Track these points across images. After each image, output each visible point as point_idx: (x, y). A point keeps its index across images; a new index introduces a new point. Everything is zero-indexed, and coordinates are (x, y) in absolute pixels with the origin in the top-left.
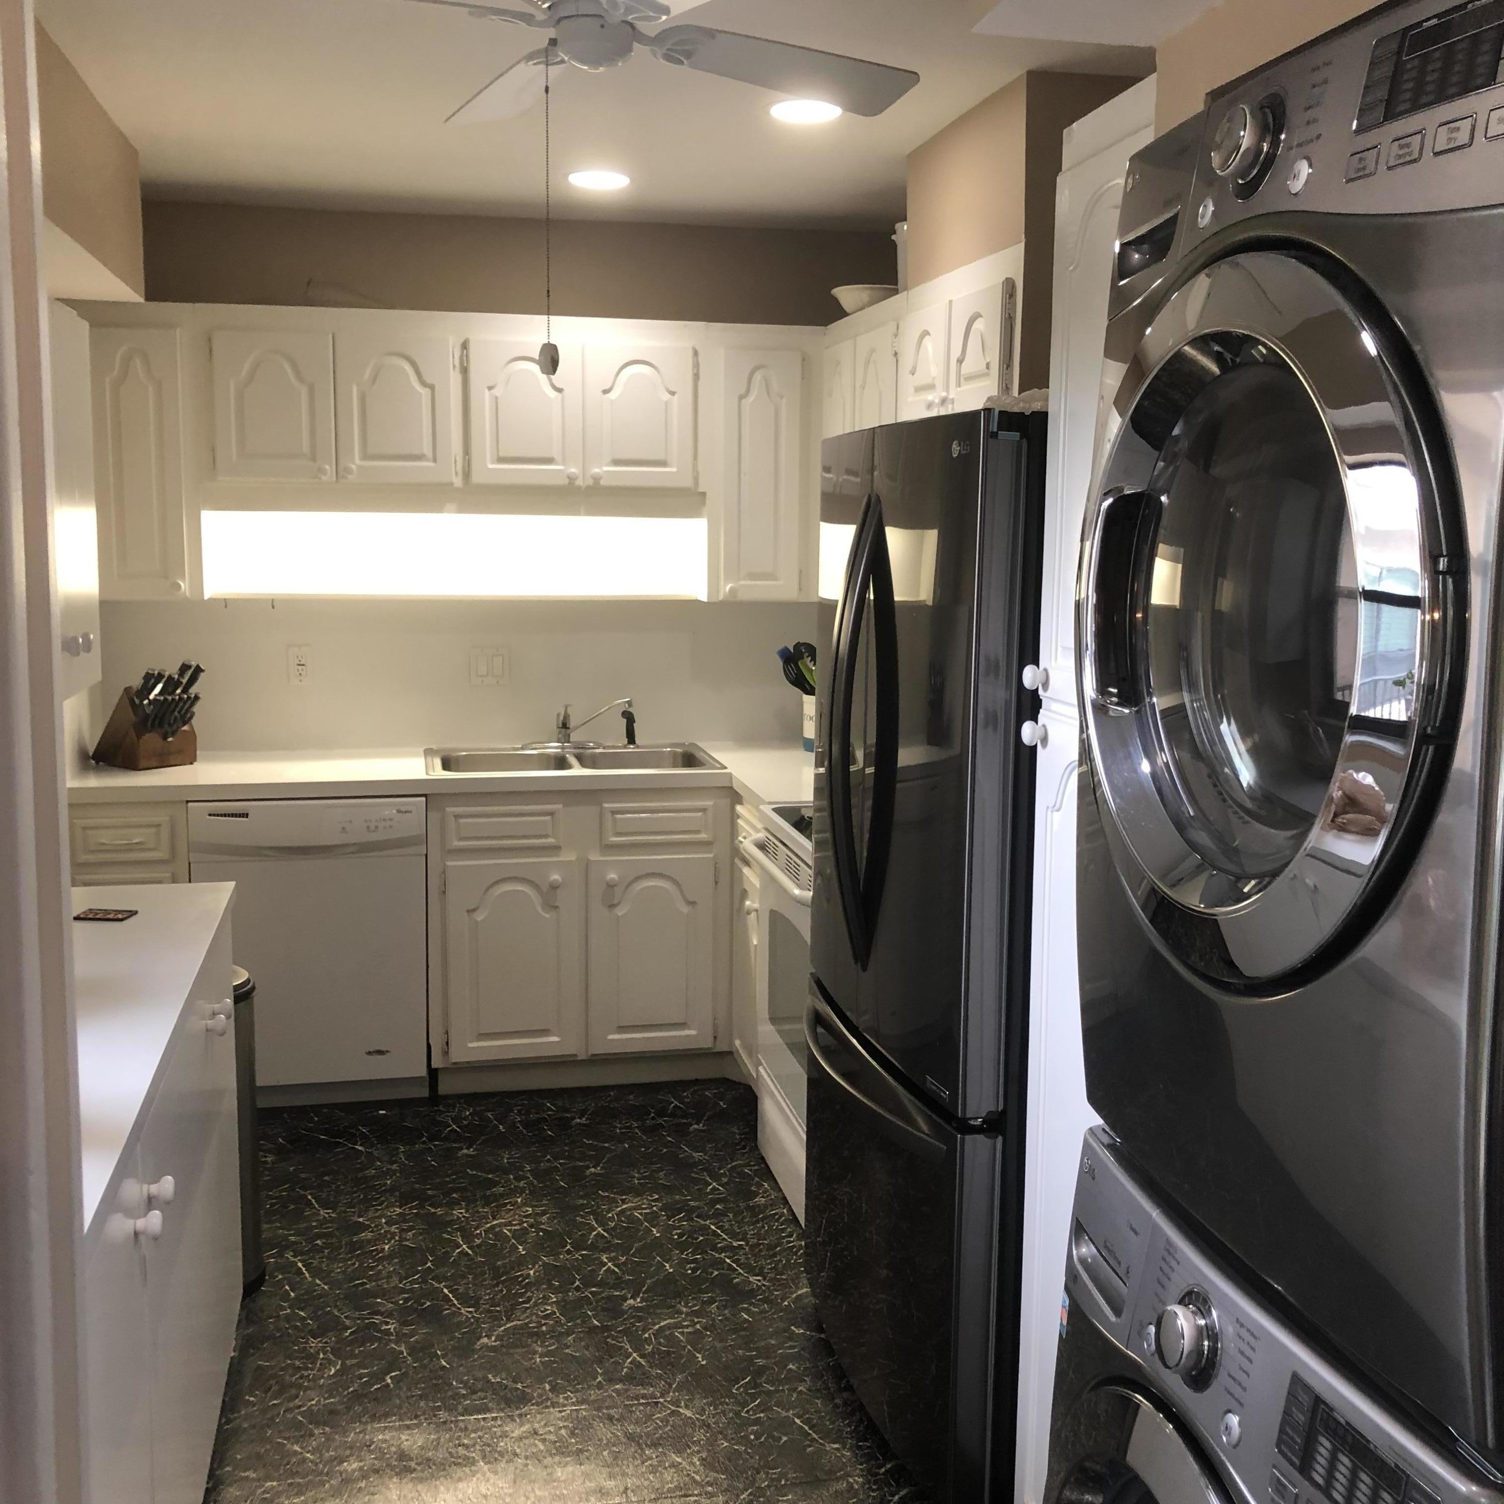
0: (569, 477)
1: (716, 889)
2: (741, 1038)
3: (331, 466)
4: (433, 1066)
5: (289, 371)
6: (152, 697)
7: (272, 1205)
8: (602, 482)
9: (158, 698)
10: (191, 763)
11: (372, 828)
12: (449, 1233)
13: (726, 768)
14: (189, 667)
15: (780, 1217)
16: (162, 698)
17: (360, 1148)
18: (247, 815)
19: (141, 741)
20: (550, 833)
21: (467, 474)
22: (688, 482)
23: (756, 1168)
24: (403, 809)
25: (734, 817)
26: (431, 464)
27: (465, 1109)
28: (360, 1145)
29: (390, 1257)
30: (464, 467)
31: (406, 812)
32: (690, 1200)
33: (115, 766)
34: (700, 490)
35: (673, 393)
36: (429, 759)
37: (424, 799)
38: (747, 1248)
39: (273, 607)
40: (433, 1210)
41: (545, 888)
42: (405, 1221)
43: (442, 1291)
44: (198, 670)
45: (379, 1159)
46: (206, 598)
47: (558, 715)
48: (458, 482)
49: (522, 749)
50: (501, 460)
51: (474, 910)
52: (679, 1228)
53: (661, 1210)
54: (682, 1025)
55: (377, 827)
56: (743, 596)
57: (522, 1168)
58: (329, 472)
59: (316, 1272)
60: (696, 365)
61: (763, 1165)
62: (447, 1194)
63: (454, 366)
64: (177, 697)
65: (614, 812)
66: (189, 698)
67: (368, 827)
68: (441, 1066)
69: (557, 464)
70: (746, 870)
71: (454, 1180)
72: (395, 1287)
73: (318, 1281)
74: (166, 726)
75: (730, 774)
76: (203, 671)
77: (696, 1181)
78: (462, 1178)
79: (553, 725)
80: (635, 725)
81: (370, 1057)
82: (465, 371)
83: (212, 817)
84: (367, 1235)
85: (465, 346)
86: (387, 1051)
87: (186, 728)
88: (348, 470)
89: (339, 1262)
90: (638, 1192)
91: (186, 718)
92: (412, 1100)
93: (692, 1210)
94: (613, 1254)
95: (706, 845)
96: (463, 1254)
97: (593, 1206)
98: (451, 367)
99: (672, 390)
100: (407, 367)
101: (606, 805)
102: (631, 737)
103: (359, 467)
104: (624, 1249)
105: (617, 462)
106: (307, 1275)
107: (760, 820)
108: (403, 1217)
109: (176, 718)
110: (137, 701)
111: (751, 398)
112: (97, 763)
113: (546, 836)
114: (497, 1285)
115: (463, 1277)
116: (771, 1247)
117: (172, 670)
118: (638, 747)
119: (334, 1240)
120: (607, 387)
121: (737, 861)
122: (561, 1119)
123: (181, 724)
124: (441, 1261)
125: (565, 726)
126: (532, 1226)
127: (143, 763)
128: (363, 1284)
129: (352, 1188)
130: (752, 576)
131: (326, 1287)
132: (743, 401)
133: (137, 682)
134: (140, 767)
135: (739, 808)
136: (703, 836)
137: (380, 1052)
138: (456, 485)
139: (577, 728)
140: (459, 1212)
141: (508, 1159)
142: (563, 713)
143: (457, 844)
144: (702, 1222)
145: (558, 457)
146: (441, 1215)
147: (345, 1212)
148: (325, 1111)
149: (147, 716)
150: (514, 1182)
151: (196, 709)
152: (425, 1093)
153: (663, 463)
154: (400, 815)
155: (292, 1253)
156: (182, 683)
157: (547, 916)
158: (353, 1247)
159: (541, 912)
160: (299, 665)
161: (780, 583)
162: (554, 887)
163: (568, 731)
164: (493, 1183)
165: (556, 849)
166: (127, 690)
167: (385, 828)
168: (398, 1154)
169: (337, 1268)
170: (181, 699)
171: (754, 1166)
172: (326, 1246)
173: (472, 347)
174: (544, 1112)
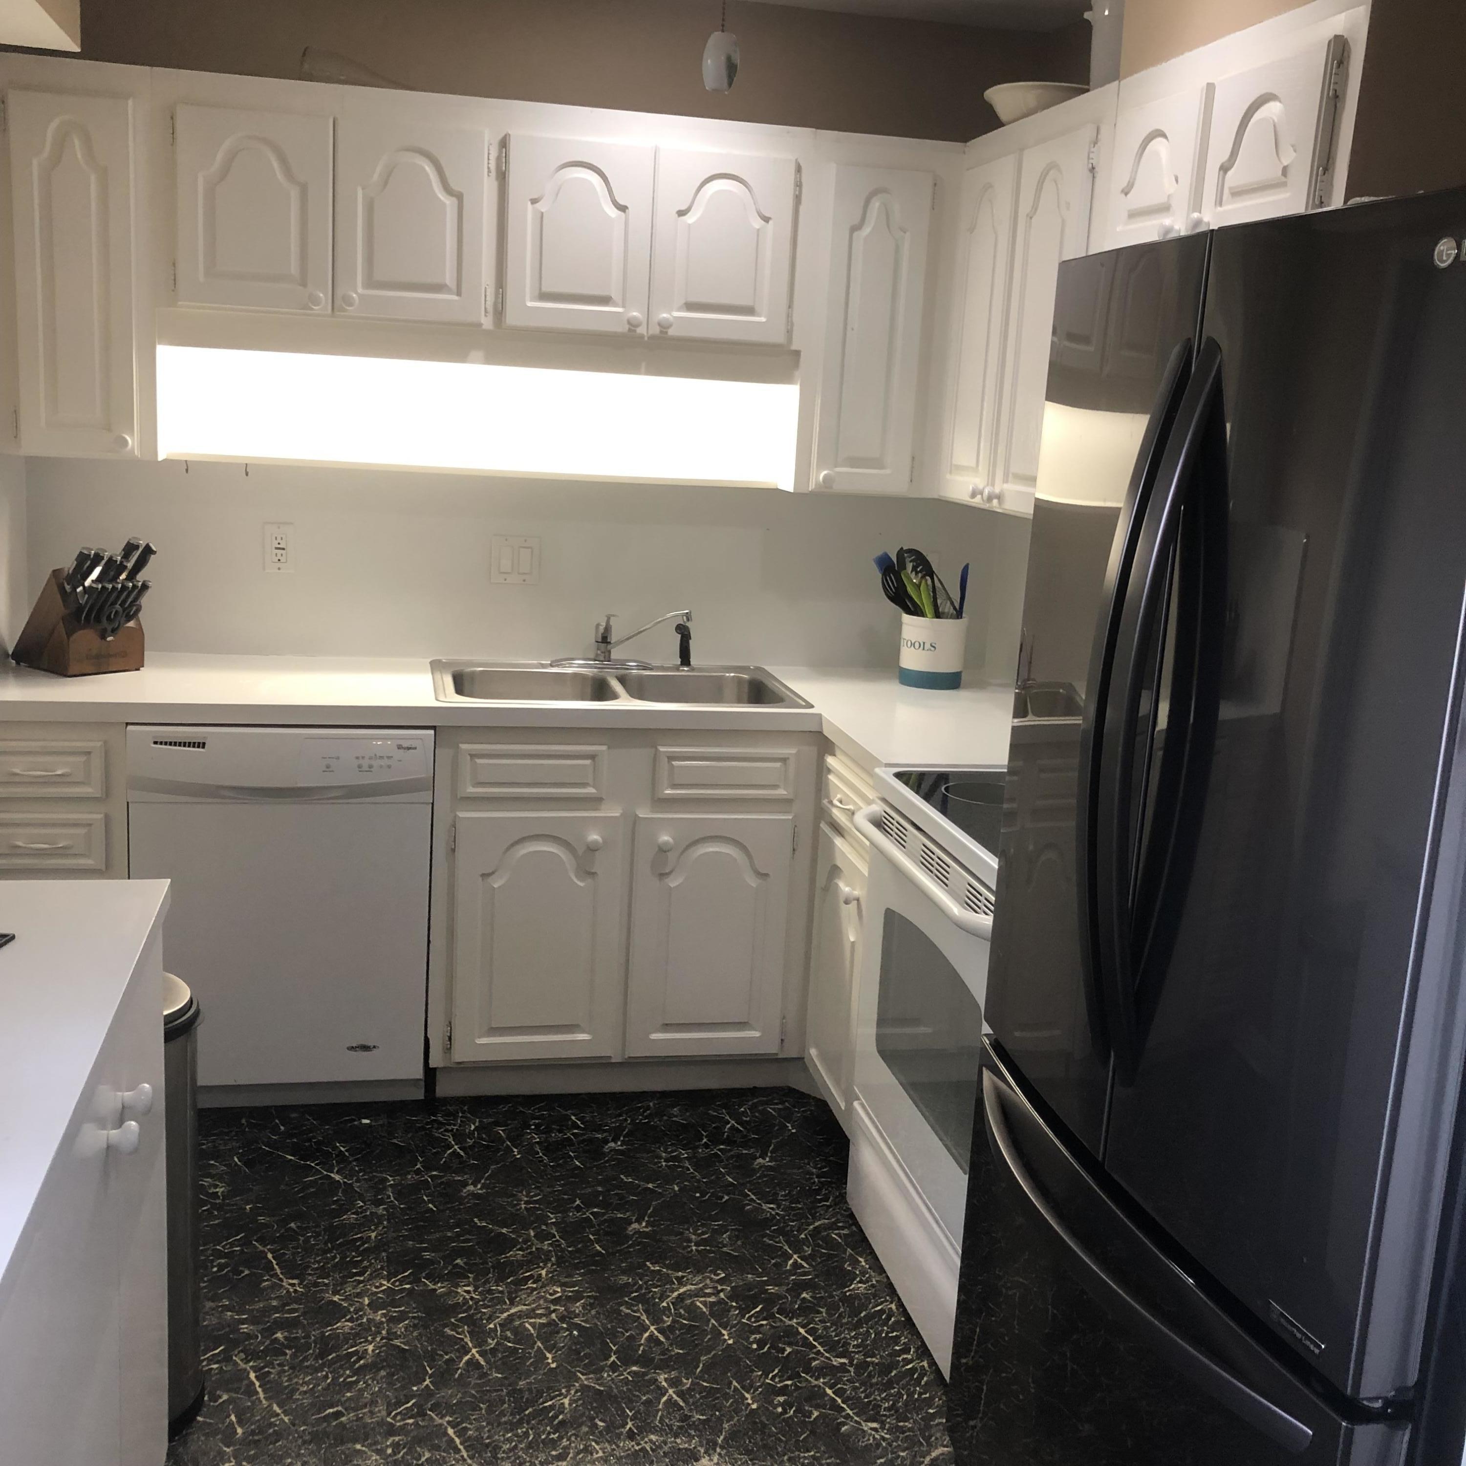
0: (629, 322)
1: (793, 858)
2: (817, 1047)
3: (326, 295)
4: (431, 1066)
5: (276, 165)
6: (87, 583)
7: (221, 1267)
8: (671, 332)
9: (94, 585)
10: (138, 669)
11: (366, 768)
12: (454, 1327)
13: (812, 707)
14: (137, 547)
15: (889, 1318)
16: (100, 586)
17: (337, 1177)
18: (203, 745)
19: (71, 639)
20: (590, 781)
21: (499, 313)
22: (779, 338)
23: (846, 1232)
24: (405, 744)
25: (822, 770)
26: (456, 298)
27: (469, 1120)
28: (337, 1172)
29: (373, 1367)
30: (495, 304)
31: (409, 748)
32: (766, 1283)
33: (39, 668)
34: (794, 347)
35: (766, 220)
36: (438, 676)
37: (432, 732)
38: (852, 1369)
39: (247, 474)
40: (432, 1286)
41: (580, 851)
42: (394, 1304)
43: (446, 1434)
44: (148, 551)
45: (361, 1197)
46: (161, 457)
47: (598, 625)
48: (487, 322)
49: (551, 666)
50: (544, 296)
51: (489, 875)
52: (757, 1330)
53: (731, 1298)
54: (742, 1025)
55: (371, 767)
56: (840, 487)
57: (543, 1219)
58: (323, 302)
59: (274, 1391)
60: (799, 185)
61: (854, 1228)
62: (449, 1258)
63: (489, 171)
64: (120, 586)
65: (671, 758)
66: (134, 587)
67: (360, 767)
68: (441, 1065)
69: (616, 305)
70: (838, 841)
71: (458, 1235)
72: (382, 1423)
73: (276, 1408)
74: (104, 620)
75: (819, 717)
76: (154, 552)
77: (773, 1251)
78: (469, 1233)
79: (591, 637)
80: (691, 642)
81: (352, 1053)
82: (502, 177)
83: (159, 746)
84: (344, 1326)
85: (504, 143)
86: (374, 1047)
87: (131, 624)
88: (348, 301)
89: (307, 1374)
90: (698, 1266)
91: (131, 612)
92: (404, 1103)
93: (771, 1300)
94: (674, 1374)
95: (784, 803)
96: (472, 1363)
97: (640, 1287)
98: (486, 170)
99: (767, 215)
100: (429, 169)
101: (662, 749)
102: (685, 657)
103: (361, 296)
104: (686, 1364)
105: (691, 306)
106: (262, 1395)
107: (873, 788)
108: (391, 1299)
109: (117, 612)
110: (68, 588)
111: (867, 230)
112: (18, 663)
113: (584, 785)
114: (520, 1423)
115: (476, 1408)
116: (884, 1369)
117: (114, 549)
118: (693, 670)
119: (300, 1333)
120: (683, 208)
121: (823, 826)
122: (591, 1141)
123: (124, 619)
124: (443, 1377)
125: (605, 639)
126: (562, 1319)
127: (73, 668)
128: (338, 1415)
129: (326, 1244)
130: (854, 462)
131: (286, 1419)
132: (855, 234)
133: (68, 564)
134: (70, 672)
135: (830, 760)
136: (781, 792)
137: (365, 1048)
138: (484, 327)
139: (621, 642)
140: (465, 1291)
141: (526, 1203)
142: (604, 624)
143: (471, 790)
144: (788, 1322)
145: (615, 295)
146: (442, 1295)
147: (316, 1284)
148: (294, 1115)
149: (80, 609)
150: (536, 1241)
151: (144, 601)
152: (419, 1094)
153: (750, 311)
154: (401, 751)
155: (242, 1355)
156: (126, 567)
157: (582, 884)
158: (326, 1346)
159: (575, 880)
160: (277, 548)
161: (888, 471)
162: (592, 849)
163: (609, 647)
164: (506, 1244)
165: (595, 802)
166: (56, 573)
167: (381, 767)
168: (385, 1188)
169: (304, 1383)
170: (124, 587)
171: (843, 1228)
172: (291, 1342)
173: (513, 145)
174: (569, 1129)
